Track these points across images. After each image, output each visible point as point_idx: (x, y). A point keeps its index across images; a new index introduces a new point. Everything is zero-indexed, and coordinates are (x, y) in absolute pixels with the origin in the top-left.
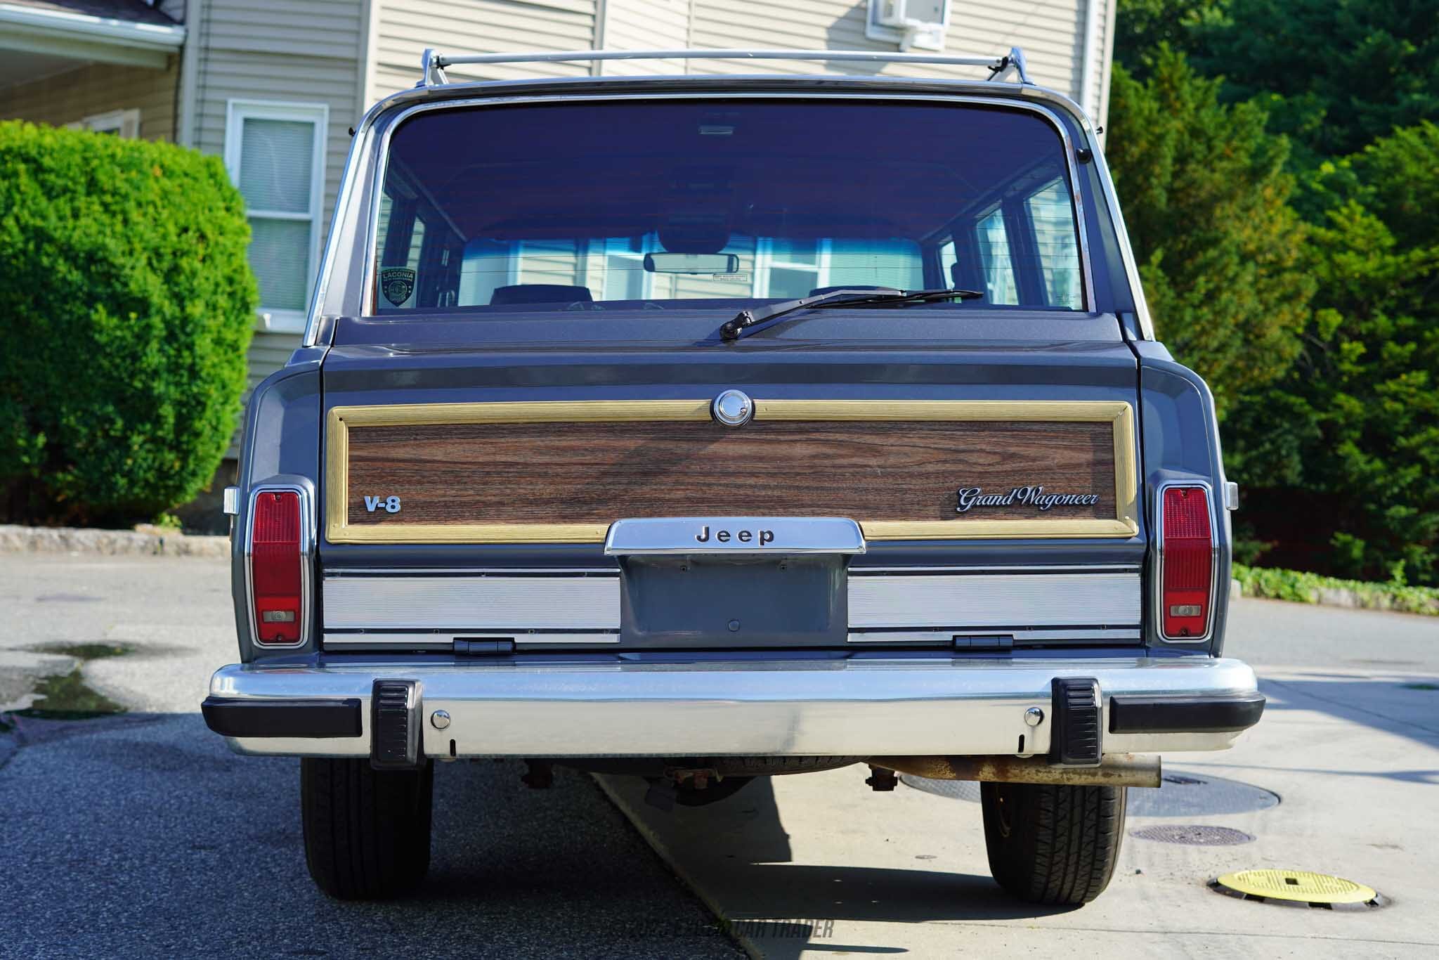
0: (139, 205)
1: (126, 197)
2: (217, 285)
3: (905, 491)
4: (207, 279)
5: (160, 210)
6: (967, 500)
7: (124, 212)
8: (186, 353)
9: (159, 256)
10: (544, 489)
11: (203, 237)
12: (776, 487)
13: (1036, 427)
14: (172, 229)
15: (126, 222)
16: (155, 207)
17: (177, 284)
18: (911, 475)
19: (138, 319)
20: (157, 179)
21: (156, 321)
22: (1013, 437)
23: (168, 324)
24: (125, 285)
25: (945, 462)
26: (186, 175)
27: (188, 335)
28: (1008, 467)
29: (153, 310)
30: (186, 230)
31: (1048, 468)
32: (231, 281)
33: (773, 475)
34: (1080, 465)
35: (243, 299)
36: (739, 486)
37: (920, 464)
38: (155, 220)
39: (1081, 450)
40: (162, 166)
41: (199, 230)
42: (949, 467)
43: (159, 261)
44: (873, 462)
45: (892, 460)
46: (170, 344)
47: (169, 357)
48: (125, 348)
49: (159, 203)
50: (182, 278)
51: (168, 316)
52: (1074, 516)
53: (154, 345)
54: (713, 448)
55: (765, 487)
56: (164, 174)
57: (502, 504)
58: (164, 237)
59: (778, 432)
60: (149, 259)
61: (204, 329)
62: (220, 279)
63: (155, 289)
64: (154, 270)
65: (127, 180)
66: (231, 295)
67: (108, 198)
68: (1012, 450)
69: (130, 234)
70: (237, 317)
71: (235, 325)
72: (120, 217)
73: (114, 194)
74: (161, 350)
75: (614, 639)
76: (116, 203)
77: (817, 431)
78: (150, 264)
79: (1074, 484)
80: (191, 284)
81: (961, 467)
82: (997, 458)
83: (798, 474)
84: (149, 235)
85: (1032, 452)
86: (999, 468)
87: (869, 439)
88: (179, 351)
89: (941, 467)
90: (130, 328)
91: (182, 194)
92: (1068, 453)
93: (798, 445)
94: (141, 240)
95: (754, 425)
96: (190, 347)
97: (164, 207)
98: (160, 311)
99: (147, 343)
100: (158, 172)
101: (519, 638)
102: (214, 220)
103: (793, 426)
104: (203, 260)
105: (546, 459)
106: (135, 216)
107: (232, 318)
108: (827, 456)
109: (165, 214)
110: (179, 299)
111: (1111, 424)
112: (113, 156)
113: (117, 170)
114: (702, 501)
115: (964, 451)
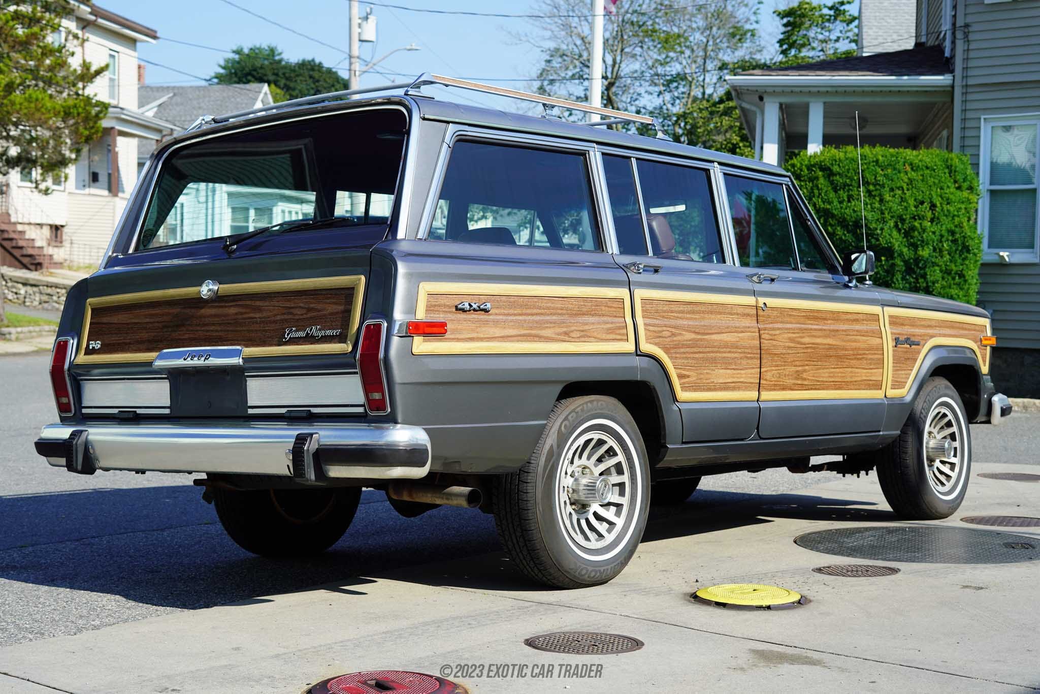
0: (892, 190)
1: (883, 186)
2: (942, 236)
3: (266, 331)
4: (934, 233)
5: (906, 191)
6: (288, 335)
7: (880, 195)
8: (921, 280)
9: (903, 221)
10: (145, 335)
11: (933, 206)
12: (221, 331)
13: (324, 292)
14: (912, 202)
15: (881, 201)
16: (903, 190)
17: (912, 237)
18: (271, 322)
19: (887, 260)
20: (906, 173)
21: (898, 262)
22: (313, 299)
23: (906, 262)
24: (878, 240)
25: (284, 314)
26: (927, 168)
27: (921, 269)
28: (309, 315)
29: (896, 255)
30: (922, 203)
31: (325, 315)
32: (953, 233)
33: (220, 324)
34: (337, 313)
35: (963, 243)
36: (208, 331)
37: (275, 315)
38: (902, 198)
39: (340, 304)
40: (911, 164)
41: (931, 202)
42: (286, 317)
43: (903, 224)
44: (257, 315)
45: (265, 314)
46: (910, 275)
47: (910, 283)
48: (880, 278)
49: (905, 187)
50: (916, 233)
51: (907, 258)
52: (330, 342)
53: (899, 276)
54: (203, 311)
55: (217, 331)
56: (912, 169)
57: (130, 343)
58: (906, 208)
59: (226, 302)
60: (896, 223)
61: (934, 264)
62: (944, 233)
63: (897, 241)
64: (899, 230)
65: (884, 175)
66: (955, 241)
67: (871, 187)
68: (312, 306)
69: (883, 208)
70: (960, 256)
71: (959, 261)
72: (878, 199)
73: (875, 185)
74: (903, 279)
75: (167, 411)
76: (876, 190)
77: (240, 300)
78: (896, 226)
79: (334, 324)
80: (922, 237)
81: (290, 316)
82: (304, 311)
83: (229, 323)
84: (895, 207)
85: (319, 307)
86: (305, 316)
87: (258, 303)
88: (917, 279)
89: (283, 317)
90: (882, 266)
91: (923, 181)
92: (335, 307)
93: (232, 308)
94: (890, 211)
95: (218, 299)
96: (924, 276)
97: (908, 190)
98: (901, 254)
99: (893, 275)
100: (908, 168)
101: (139, 411)
102: (944, 195)
103: (231, 298)
104: (932, 221)
105: (148, 320)
106: (887, 197)
107: (957, 256)
108: (242, 314)
109: (908, 193)
110: (914, 246)
111: (353, 288)
112: (877, 161)
113: (879, 170)
114: (194, 339)
115: (293, 308)
